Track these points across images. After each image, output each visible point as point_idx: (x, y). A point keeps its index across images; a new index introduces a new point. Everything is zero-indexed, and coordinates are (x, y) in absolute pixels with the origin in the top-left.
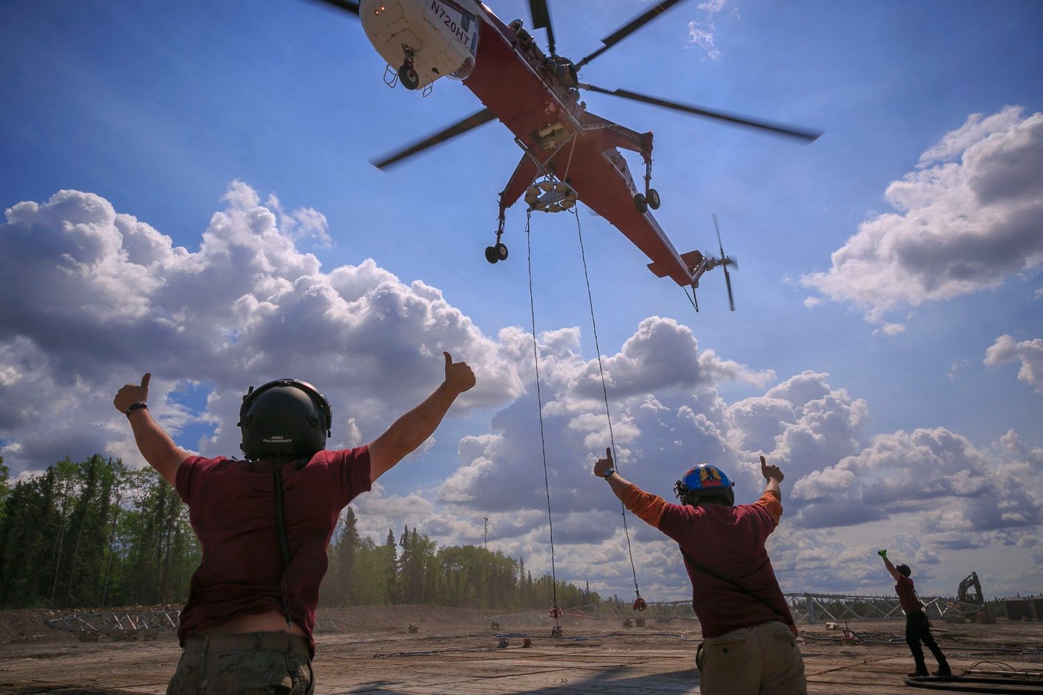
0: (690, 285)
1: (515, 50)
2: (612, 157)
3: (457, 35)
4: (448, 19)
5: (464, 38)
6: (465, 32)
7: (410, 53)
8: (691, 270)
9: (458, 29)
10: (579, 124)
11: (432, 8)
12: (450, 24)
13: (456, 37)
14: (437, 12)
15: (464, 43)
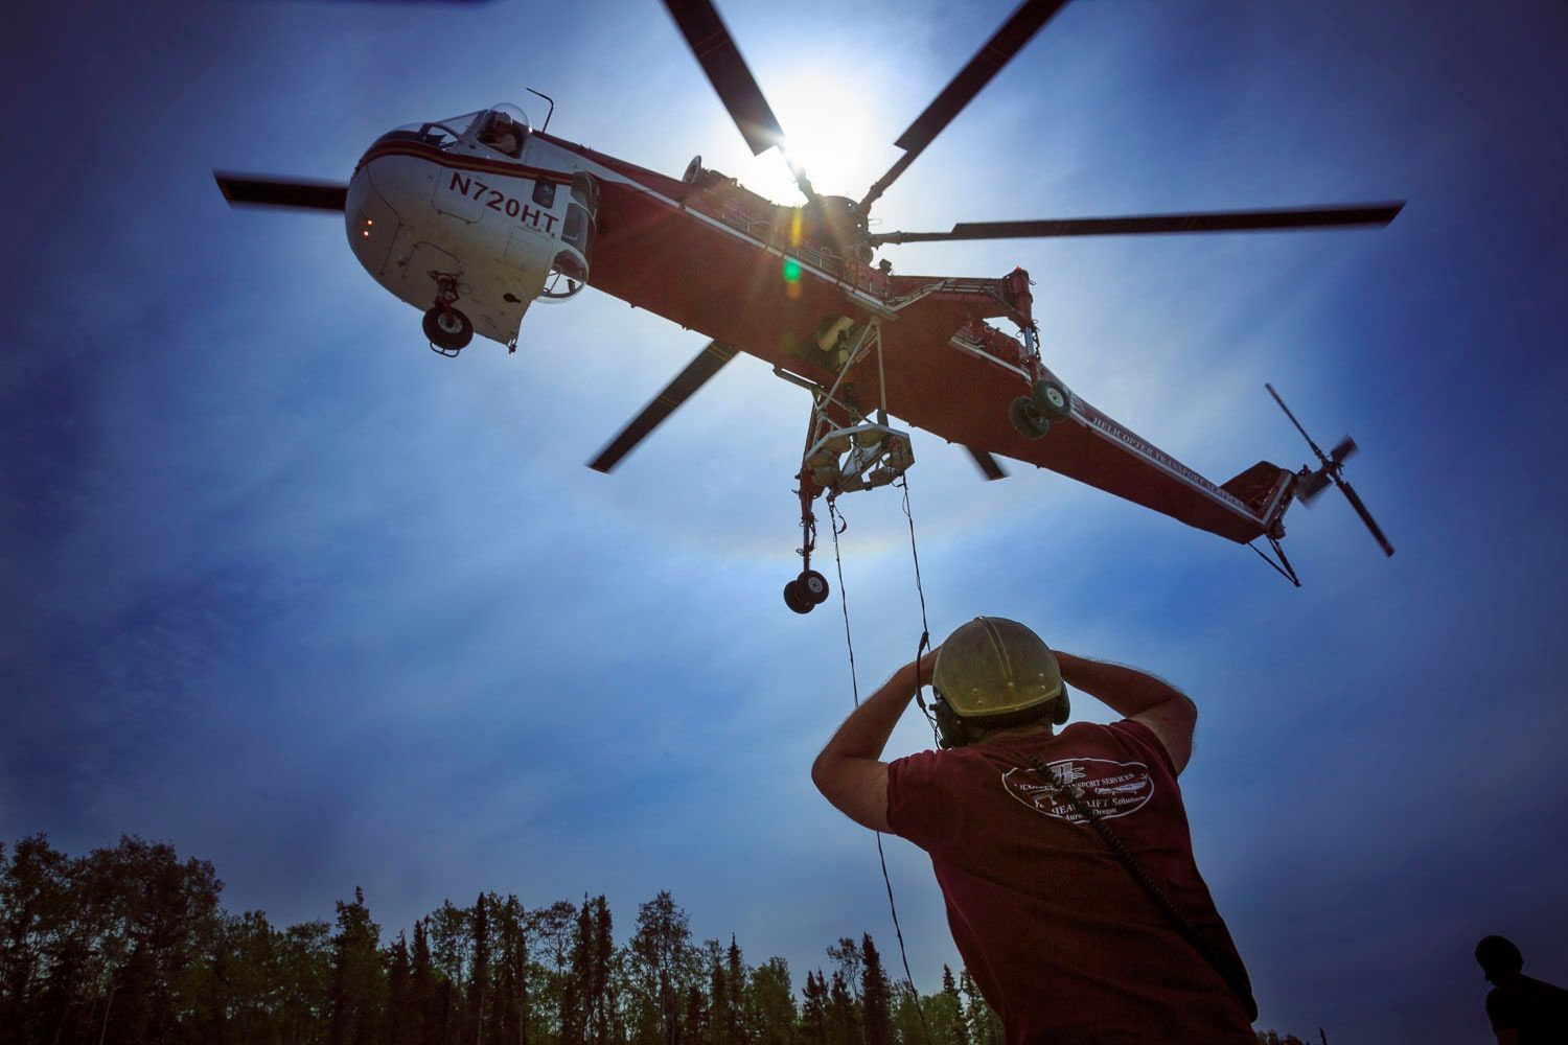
0: (1264, 537)
1: (688, 209)
2: (982, 342)
3: (523, 219)
4: (496, 197)
5: (543, 220)
6: (543, 210)
7: (450, 284)
8: (1256, 507)
9: (526, 207)
10: (880, 303)
11: (452, 187)
12: (502, 205)
13: (523, 224)
14: (464, 191)
15: (544, 230)
